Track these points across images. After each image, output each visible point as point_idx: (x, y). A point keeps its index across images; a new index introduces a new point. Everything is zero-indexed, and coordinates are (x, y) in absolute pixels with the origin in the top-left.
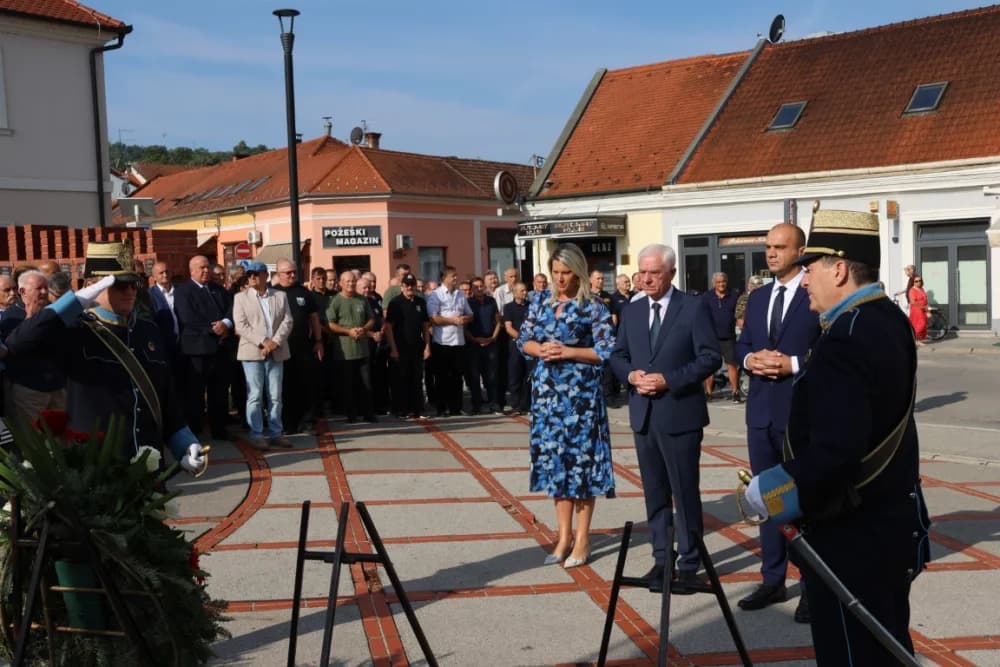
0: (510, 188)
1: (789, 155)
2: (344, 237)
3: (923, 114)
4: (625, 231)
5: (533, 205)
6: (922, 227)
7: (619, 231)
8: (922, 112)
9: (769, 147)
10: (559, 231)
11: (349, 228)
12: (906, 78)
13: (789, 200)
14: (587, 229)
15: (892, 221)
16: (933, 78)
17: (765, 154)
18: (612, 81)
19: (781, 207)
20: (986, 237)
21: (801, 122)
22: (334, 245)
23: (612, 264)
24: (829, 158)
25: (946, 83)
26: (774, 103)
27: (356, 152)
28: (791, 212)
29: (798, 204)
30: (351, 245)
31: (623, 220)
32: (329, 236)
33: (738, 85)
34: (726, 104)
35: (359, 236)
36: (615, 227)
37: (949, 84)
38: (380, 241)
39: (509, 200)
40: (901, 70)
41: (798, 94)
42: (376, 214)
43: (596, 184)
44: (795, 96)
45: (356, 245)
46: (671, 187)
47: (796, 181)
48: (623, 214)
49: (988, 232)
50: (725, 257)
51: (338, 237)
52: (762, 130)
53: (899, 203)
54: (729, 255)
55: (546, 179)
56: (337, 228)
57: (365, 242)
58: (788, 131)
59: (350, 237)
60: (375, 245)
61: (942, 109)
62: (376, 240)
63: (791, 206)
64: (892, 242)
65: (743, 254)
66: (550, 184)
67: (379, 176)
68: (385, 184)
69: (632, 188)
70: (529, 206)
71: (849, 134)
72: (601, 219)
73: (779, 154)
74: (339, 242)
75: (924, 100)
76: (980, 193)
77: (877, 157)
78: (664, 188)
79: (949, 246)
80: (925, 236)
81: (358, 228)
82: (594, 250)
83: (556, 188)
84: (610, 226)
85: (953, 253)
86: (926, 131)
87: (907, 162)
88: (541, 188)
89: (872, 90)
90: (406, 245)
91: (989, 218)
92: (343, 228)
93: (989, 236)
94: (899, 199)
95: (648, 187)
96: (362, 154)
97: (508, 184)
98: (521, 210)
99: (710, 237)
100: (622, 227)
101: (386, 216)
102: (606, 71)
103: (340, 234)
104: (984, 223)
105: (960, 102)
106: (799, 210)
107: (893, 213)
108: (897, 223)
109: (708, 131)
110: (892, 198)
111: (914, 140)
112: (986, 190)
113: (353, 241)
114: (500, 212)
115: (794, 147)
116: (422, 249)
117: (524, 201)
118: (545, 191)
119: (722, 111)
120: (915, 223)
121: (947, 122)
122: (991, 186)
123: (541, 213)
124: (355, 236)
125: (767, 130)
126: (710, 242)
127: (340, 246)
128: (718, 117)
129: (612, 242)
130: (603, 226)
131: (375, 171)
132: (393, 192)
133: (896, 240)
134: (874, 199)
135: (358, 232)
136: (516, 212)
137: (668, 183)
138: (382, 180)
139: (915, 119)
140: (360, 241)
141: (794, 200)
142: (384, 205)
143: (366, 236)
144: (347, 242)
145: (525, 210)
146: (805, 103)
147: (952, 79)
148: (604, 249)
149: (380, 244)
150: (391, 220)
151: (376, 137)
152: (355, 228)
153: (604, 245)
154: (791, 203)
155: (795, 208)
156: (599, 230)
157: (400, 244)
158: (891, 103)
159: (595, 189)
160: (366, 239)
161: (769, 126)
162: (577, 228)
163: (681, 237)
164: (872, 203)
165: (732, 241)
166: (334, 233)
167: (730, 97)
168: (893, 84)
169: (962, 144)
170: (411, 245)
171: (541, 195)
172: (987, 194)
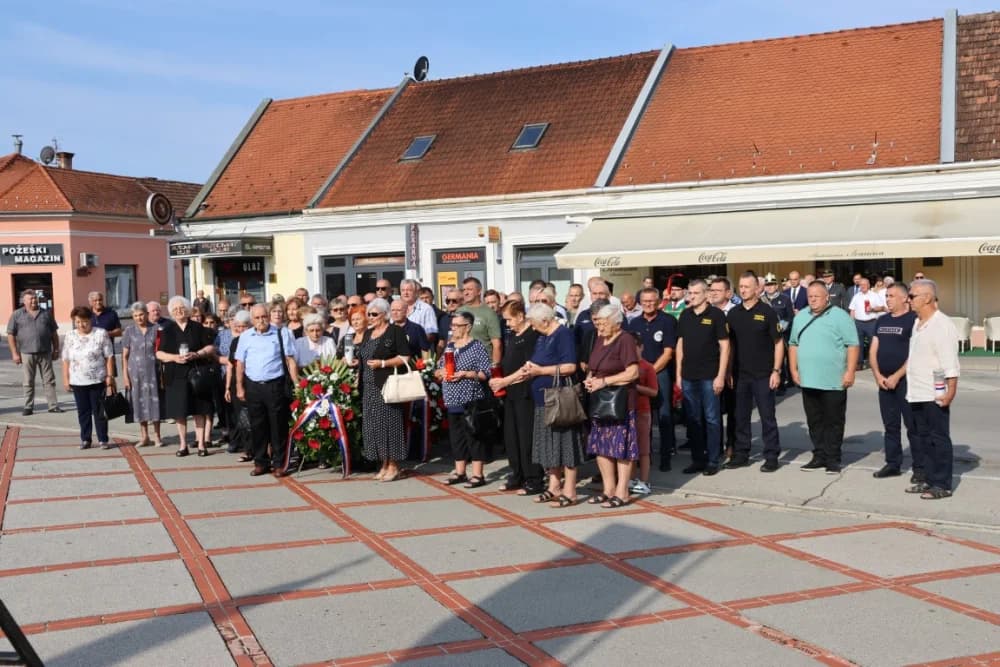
0: (163, 209)
1: (415, 183)
2: (23, 255)
3: (525, 151)
4: (271, 251)
5: (188, 226)
6: (522, 251)
7: (265, 251)
8: (526, 149)
9: (399, 176)
10: (206, 251)
11: (28, 246)
12: (517, 119)
13: (411, 224)
14: (232, 249)
15: (496, 245)
16: (538, 119)
17: (395, 182)
18: (275, 111)
19: (403, 232)
20: (554, 261)
21: (429, 153)
22: (12, 262)
23: (261, 283)
24: (446, 187)
25: (546, 124)
26: (410, 136)
27: (40, 171)
28: (413, 234)
29: (421, 228)
30: (31, 263)
31: (270, 241)
32: (7, 254)
33: (382, 118)
34: (369, 135)
35: (40, 254)
36: (261, 247)
37: (549, 125)
38: (62, 258)
39: (160, 220)
40: (515, 110)
41: (430, 128)
42: (59, 232)
43: (247, 207)
44: (426, 131)
45: (37, 263)
46: (311, 211)
47: (417, 207)
48: (270, 235)
49: (556, 255)
50: (360, 276)
51: (16, 254)
52: (396, 160)
53: (500, 228)
54: (363, 274)
55: (204, 201)
56: (15, 246)
57: (46, 260)
58: (418, 161)
59: (29, 255)
60: (57, 262)
61: (541, 146)
62: (58, 258)
63: (413, 231)
64: (496, 264)
65: (375, 273)
66: (206, 206)
67: (61, 195)
68: (67, 203)
69: (277, 211)
70: (184, 227)
71: (466, 165)
72: (245, 240)
73: (406, 183)
74: (18, 259)
75: (529, 137)
76: (561, 223)
77: (485, 188)
78: (304, 211)
79: (542, 267)
80: (525, 258)
81: (39, 245)
82: (245, 269)
83: (211, 210)
84: (255, 247)
85: (545, 274)
86: (525, 166)
87: (507, 193)
88: (198, 210)
89: (488, 128)
90: (90, 263)
92: (22, 246)
93: (557, 260)
94: (501, 225)
95: (290, 210)
96: (45, 173)
97: (161, 205)
98: (177, 230)
99: (347, 258)
100: (268, 248)
101: (69, 234)
102: (271, 101)
103: (19, 252)
104: (558, 247)
105: (555, 142)
106: (420, 234)
107: (495, 237)
108: (500, 246)
109: (350, 159)
110: (493, 224)
111: (515, 173)
112: (568, 218)
113: (33, 259)
114: (152, 232)
115: (419, 176)
116: (109, 268)
117: (180, 221)
118: (201, 213)
119: (364, 141)
120: (515, 246)
121: (543, 158)
122: (572, 216)
123: (193, 234)
124: (35, 254)
125: (399, 160)
126: (347, 262)
127: (20, 263)
128: (360, 147)
129: (261, 261)
130: (247, 247)
131: (58, 191)
132: (75, 211)
133: (500, 262)
134: (480, 225)
135: (39, 250)
136: (171, 233)
137: (308, 207)
138: (64, 199)
139: (519, 155)
140: (40, 259)
141: (416, 225)
142: (66, 223)
143: (47, 254)
144: (26, 259)
145: (180, 231)
146: (434, 137)
147: (550, 121)
148: (254, 268)
149: (62, 261)
150: (73, 238)
151: (68, 156)
152: (35, 246)
153: (254, 265)
154: (413, 227)
155: (416, 230)
156: (244, 251)
157: (84, 263)
158: (502, 140)
159: (248, 211)
160: (47, 257)
161: (402, 157)
162: (222, 248)
163: (321, 257)
164: (478, 229)
165: (366, 261)
166: (12, 251)
167: (373, 129)
168: (506, 123)
169: (551, 178)
170: (96, 264)
171: (196, 217)
172: (569, 223)
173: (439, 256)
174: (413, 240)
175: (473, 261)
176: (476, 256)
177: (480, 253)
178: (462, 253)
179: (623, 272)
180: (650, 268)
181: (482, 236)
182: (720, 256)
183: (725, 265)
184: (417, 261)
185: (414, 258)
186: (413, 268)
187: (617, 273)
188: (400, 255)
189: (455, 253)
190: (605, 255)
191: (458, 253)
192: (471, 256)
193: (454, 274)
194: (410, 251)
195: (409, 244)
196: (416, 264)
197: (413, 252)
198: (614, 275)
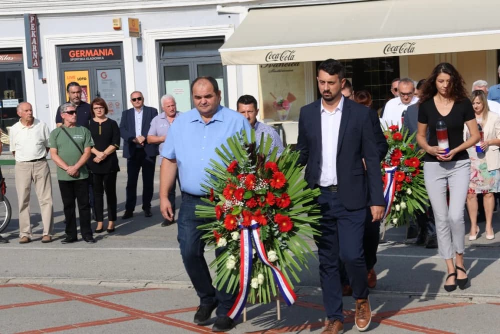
6: (164, 45)
13: (30, 15)
15: (135, 39)
19: (21, 24)
28: (33, 28)
29: (41, 20)
49: (220, 50)
63: (32, 22)
64: (136, 61)
76: (213, 13)
79: (190, 64)
80: (167, 54)
85: (193, 71)
91: (224, 37)
93: (222, 54)
94: (141, 17)
104: (219, 41)
106: (41, 27)
107: (135, 31)
108: (140, 41)
110: (133, 16)
112: (219, 9)
120: (157, 41)
122: (224, 5)
133: (140, 59)
134: (117, 16)
141: (35, 16)
154: (32, 19)
155: (37, 24)
164: (114, 21)
172: (220, 13)
173: (65, 53)
174: (33, 35)
175: (107, 58)
176: (111, 52)
177: (116, 49)
178: (93, 49)
179: (280, 68)
180: (313, 62)
181: (118, 29)
182: (408, 46)
183: (397, 58)
184: (40, 59)
185: (35, 55)
186: (35, 67)
187: (277, 69)
188: (18, 51)
189: (85, 49)
190: (277, 49)
191: (89, 49)
192: (104, 52)
193: (85, 74)
194: (29, 46)
195: (29, 40)
196: (37, 62)
197: (35, 48)
198: (273, 71)
